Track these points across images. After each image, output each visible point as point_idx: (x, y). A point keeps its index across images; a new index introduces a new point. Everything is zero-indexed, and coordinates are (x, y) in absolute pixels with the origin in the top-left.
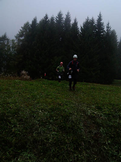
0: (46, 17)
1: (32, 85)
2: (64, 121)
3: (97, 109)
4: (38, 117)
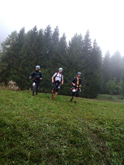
0: (35, 29)
4: (47, 130)
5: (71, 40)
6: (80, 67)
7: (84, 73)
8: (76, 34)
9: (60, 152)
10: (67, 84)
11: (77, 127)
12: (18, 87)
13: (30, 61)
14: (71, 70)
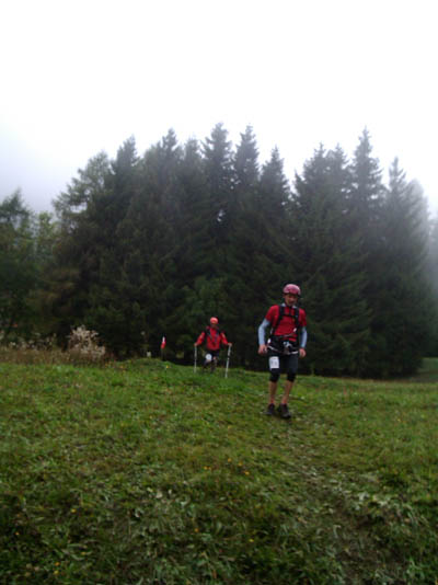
0: (171, 140)
1: (122, 385)
2: (257, 538)
3: (387, 484)
4: (151, 517)
5: (301, 172)
8: (322, 146)
12: (103, 350)
13: (155, 255)
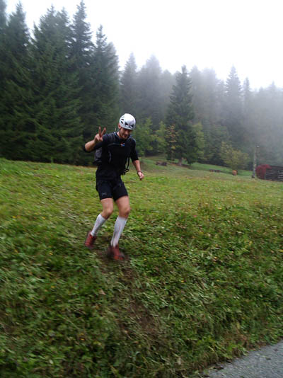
6: (65, 93)
7: (78, 108)
9: (23, 294)
10: (36, 135)
11: (64, 234)
14: (42, 99)
